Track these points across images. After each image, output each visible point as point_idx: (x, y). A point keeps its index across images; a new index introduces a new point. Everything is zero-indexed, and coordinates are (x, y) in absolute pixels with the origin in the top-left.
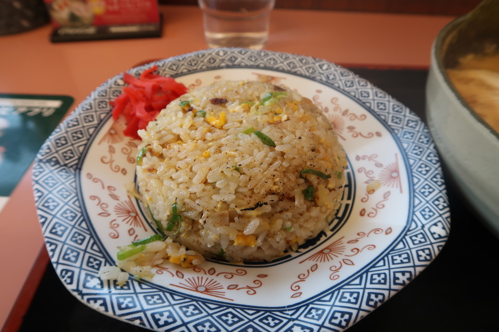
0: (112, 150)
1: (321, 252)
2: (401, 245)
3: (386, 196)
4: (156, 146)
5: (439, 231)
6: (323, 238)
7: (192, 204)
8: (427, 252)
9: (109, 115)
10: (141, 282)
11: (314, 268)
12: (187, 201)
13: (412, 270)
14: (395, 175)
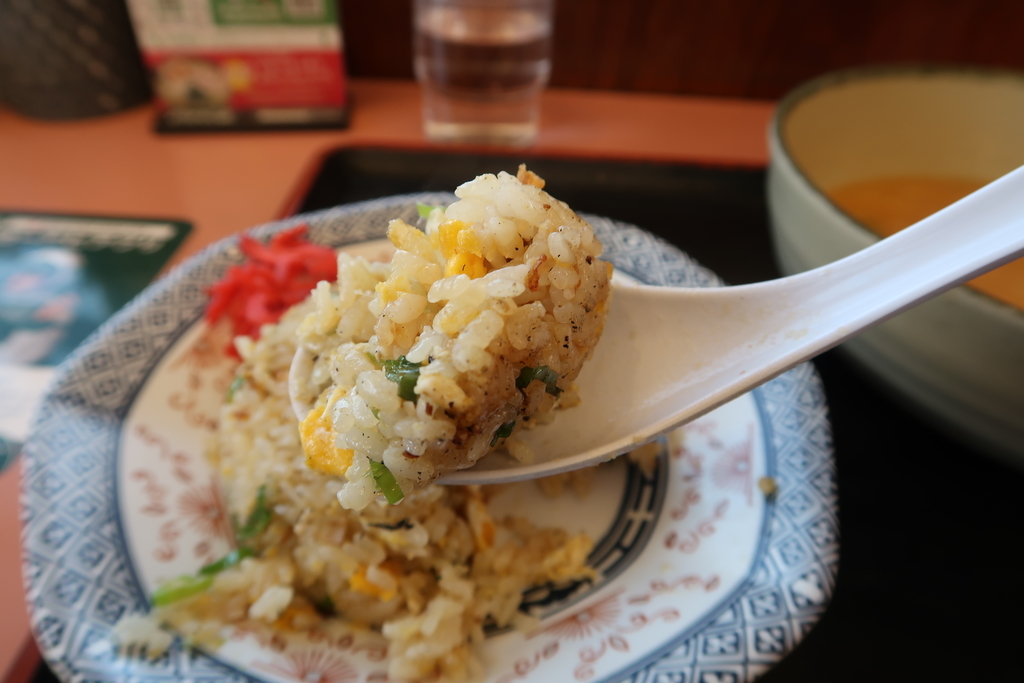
0: (196, 383)
1: (574, 618)
2: (727, 616)
3: (720, 510)
4: (260, 372)
5: (810, 590)
6: (584, 588)
7: (290, 492)
8: (777, 633)
9: (201, 314)
10: (196, 653)
11: (550, 650)
12: (285, 485)
13: (739, 670)
14: (742, 466)
